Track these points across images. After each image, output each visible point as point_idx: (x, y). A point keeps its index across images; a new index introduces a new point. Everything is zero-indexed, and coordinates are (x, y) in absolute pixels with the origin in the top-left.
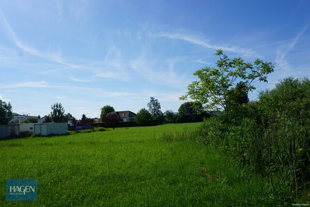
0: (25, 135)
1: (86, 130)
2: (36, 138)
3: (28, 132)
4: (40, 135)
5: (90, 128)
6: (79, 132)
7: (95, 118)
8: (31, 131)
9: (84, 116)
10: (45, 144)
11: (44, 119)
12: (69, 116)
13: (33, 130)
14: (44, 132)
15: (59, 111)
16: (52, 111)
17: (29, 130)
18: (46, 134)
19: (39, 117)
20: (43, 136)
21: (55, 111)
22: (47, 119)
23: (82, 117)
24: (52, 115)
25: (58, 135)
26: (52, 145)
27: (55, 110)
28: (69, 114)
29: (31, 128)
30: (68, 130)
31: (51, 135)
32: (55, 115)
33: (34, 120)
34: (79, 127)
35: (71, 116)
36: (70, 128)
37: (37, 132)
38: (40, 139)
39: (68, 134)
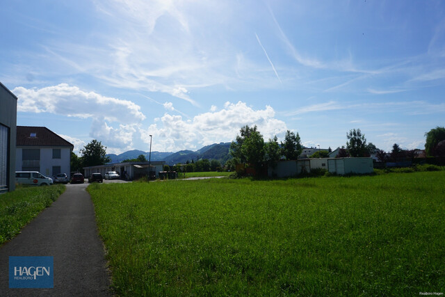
0: (317, 173)
1: (402, 169)
2: (332, 178)
3: (320, 169)
4: (335, 174)
5: (411, 166)
6: (391, 171)
7: (416, 150)
8: (323, 168)
9: (396, 147)
10: (346, 187)
11: (337, 153)
12: (372, 147)
13: (326, 167)
14: (341, 170)
15: (359, 141)
16: (349, 141)
17: (321, 167)
18: (343, 173)
19: (330, 150)
20: (340, 175)
21: (353, 141)
22: (342, 153)
23: (393, 149)
24: (349, 147)
25: (360, 175)
26: (355, 188)
27: (352, 139)
28: (371, 144)
29: (324, 165)
30: (374, 167)
31: (349, 175)
32: (353, 146)
33: (324, 154)
34: (390, 164)
35: (374, 147)
36: (376, 165)
37: (332, 170)
38: (338, 179)
39: (374, 174)
